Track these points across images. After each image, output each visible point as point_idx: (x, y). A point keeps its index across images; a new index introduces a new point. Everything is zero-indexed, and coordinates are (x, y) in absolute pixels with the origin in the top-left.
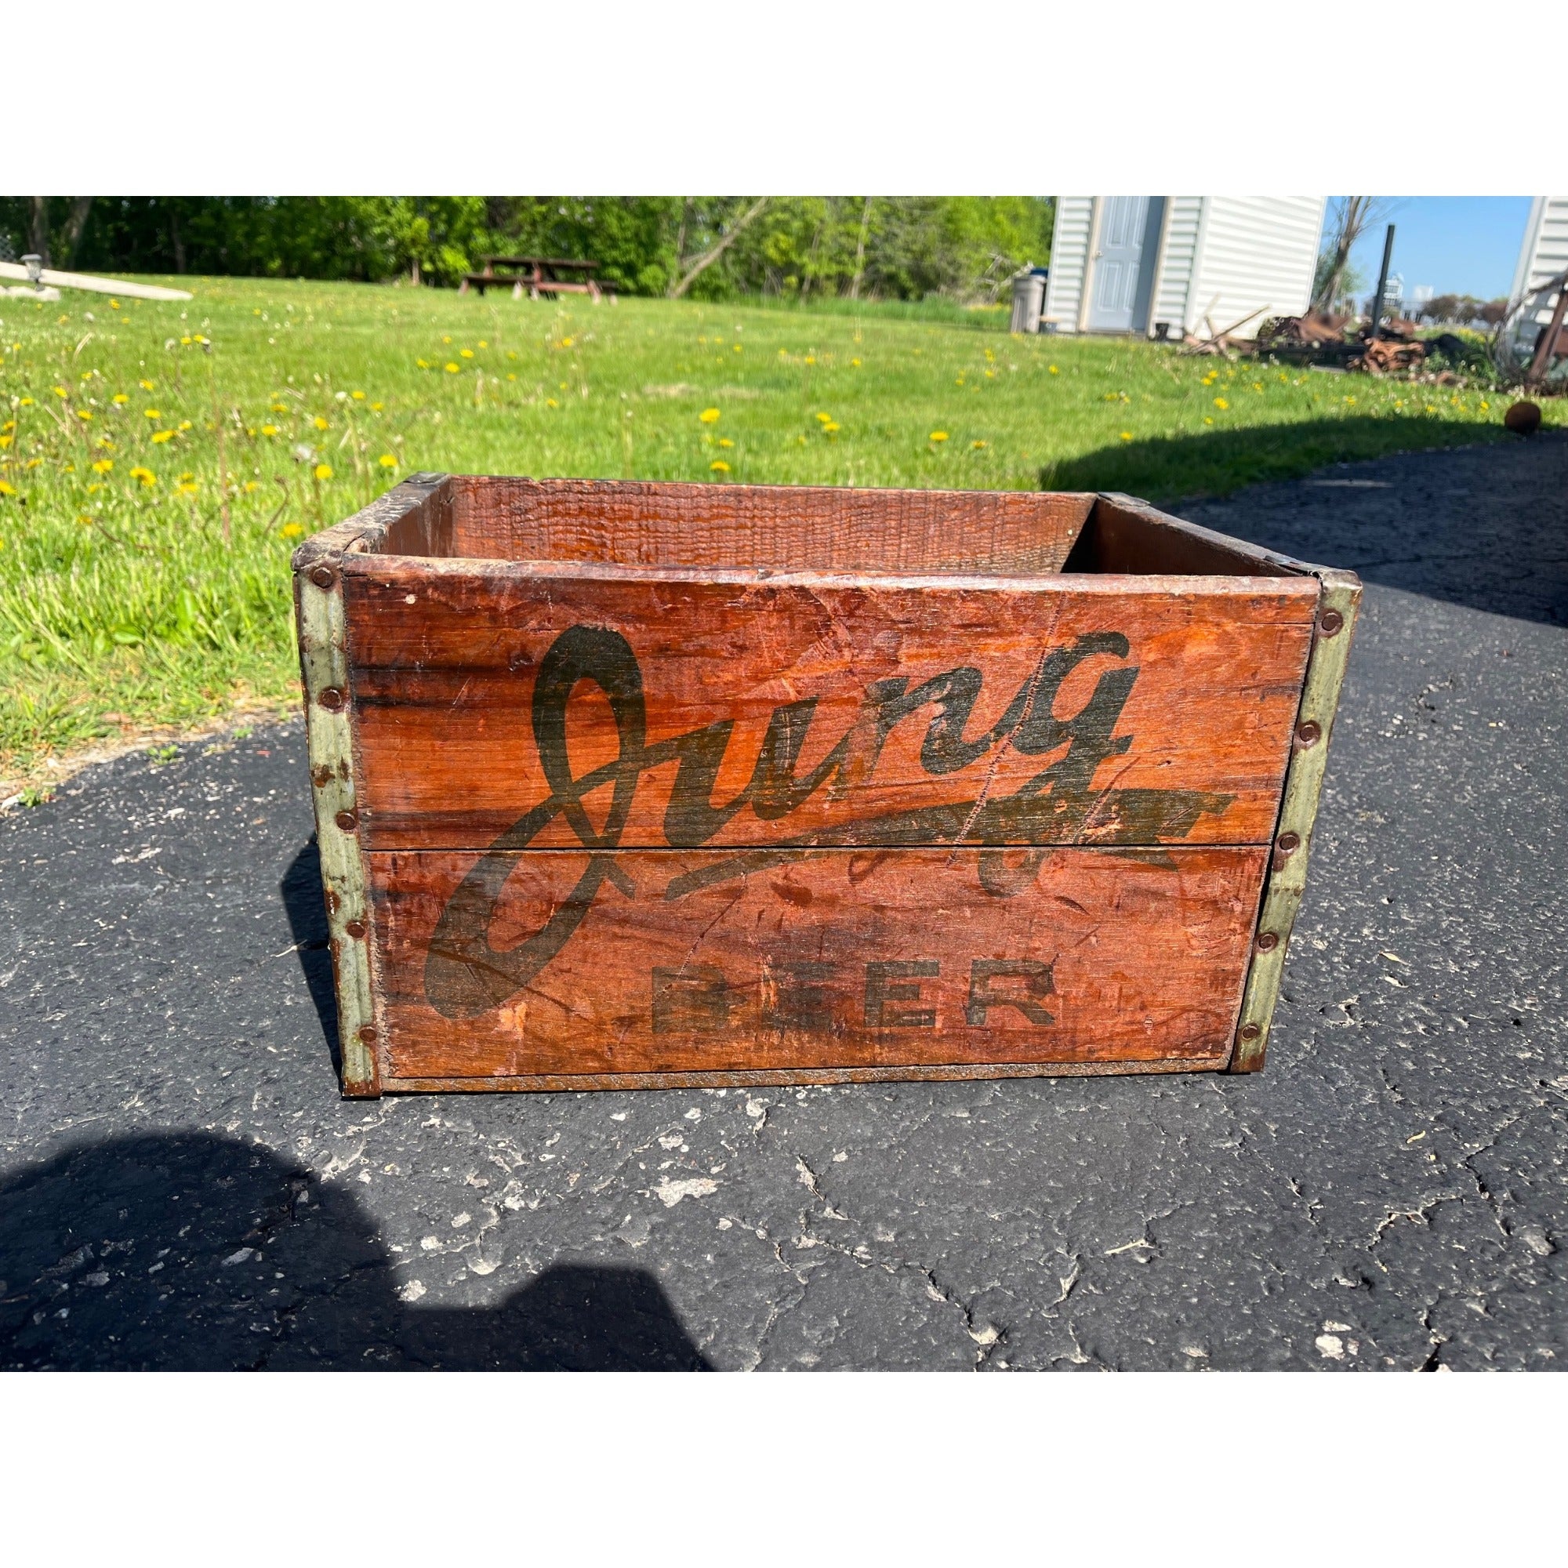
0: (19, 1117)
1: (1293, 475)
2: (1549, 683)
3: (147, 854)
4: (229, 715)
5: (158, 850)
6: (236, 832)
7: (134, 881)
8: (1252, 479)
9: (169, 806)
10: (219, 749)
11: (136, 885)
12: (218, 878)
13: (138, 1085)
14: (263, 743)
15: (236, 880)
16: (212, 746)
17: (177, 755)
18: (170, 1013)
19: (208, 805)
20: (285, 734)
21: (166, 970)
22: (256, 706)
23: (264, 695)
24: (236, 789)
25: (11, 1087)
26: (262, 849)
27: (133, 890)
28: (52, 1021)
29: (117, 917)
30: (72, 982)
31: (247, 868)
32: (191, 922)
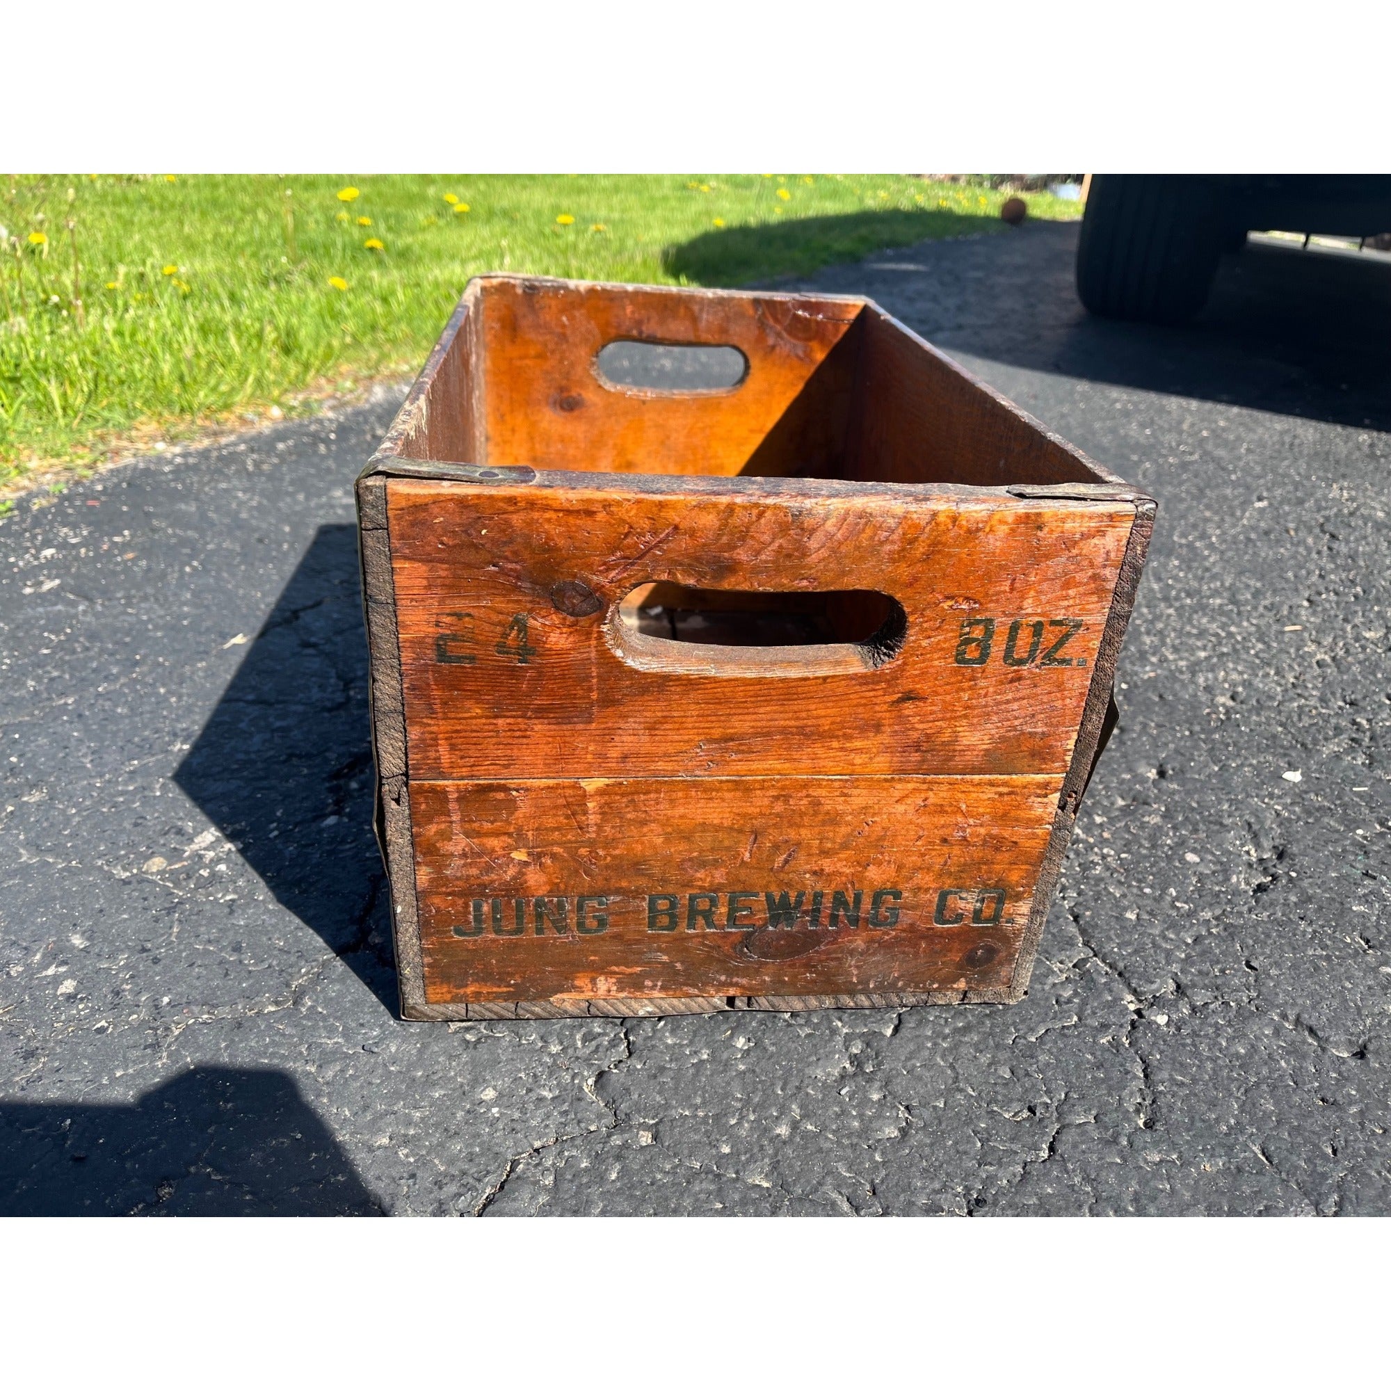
0: (89, 766)
1: (854, 259)
2: (1063, 416)
3: (48, 585)
4: (31, 475)
5: (57, 582)
6: (117, 564)
7: (56, 604)
8: (825, 262)
9: (39, 550)
10: (44, 503)
11: (59, 607)
12: (128, 598)
13: (175, 735)
14: (85, 496)
15: (145, 598)
16: (36, 501)
17: (10, 510)
18: (162, 691)
19: (74, 546)
20: (99, 488)
21: (137, 663)
22: (51, 466)
23: (52, 457)
24: (90, 533)
25: (66, 747)
26: (151, 575)
27: (60, 611)
28: (66, 704)
29: (63, 630)
30: (59, 677)
31: (150, 590)
32: (131, 630)
